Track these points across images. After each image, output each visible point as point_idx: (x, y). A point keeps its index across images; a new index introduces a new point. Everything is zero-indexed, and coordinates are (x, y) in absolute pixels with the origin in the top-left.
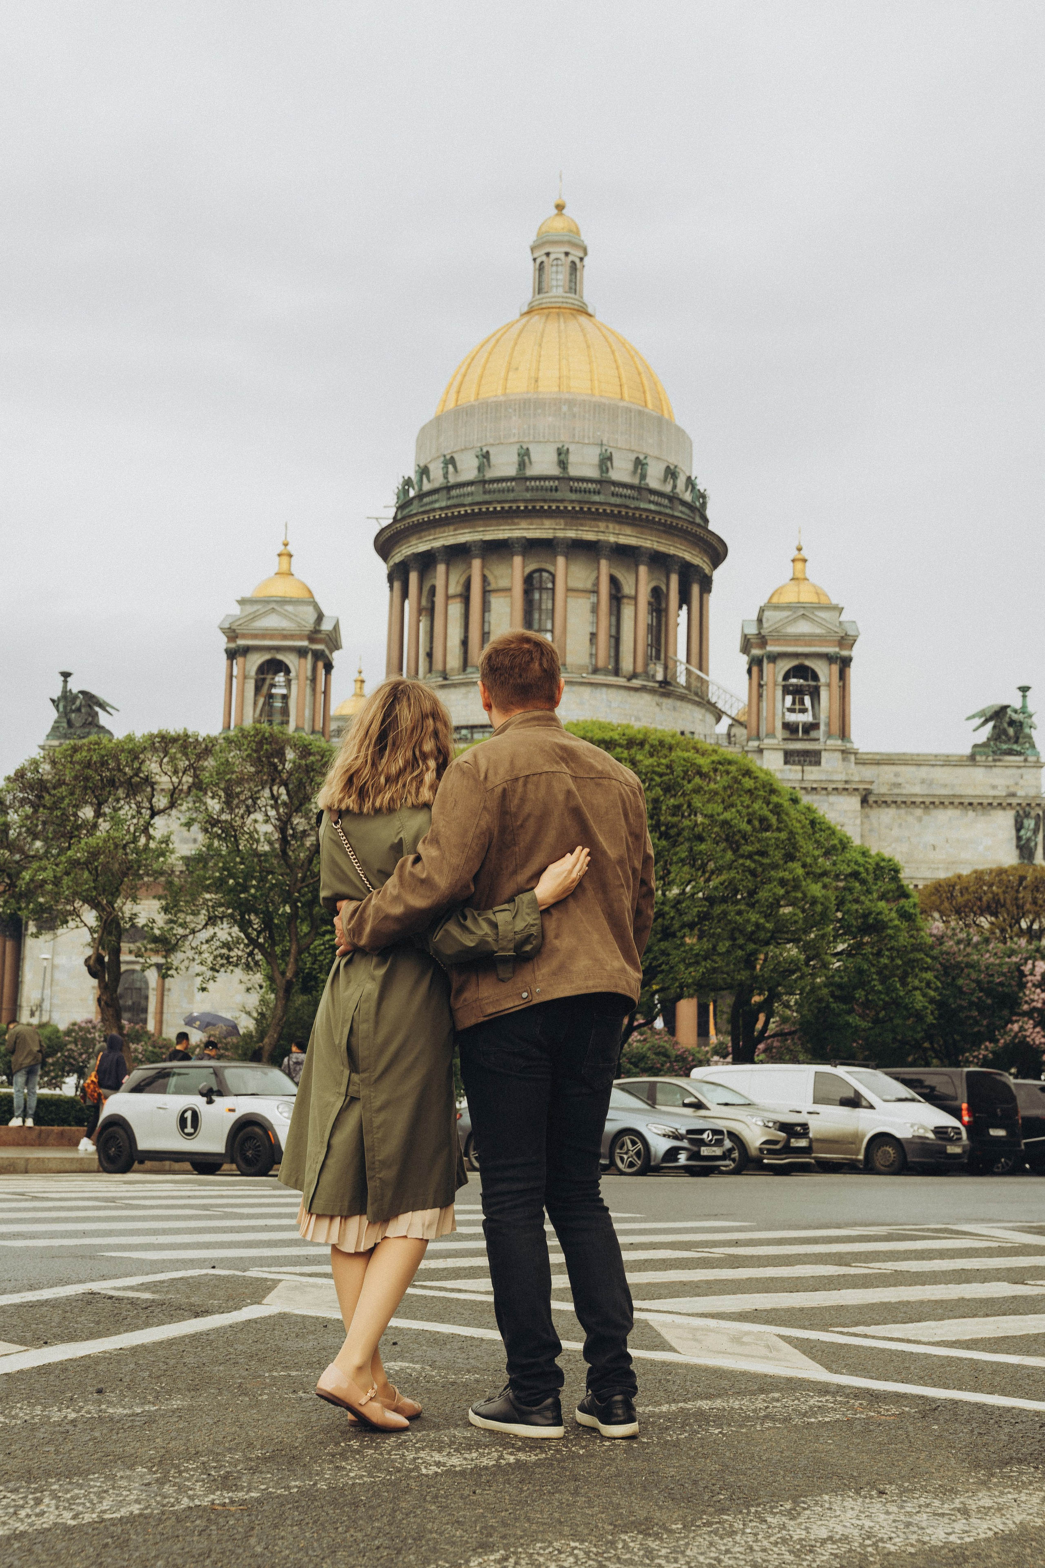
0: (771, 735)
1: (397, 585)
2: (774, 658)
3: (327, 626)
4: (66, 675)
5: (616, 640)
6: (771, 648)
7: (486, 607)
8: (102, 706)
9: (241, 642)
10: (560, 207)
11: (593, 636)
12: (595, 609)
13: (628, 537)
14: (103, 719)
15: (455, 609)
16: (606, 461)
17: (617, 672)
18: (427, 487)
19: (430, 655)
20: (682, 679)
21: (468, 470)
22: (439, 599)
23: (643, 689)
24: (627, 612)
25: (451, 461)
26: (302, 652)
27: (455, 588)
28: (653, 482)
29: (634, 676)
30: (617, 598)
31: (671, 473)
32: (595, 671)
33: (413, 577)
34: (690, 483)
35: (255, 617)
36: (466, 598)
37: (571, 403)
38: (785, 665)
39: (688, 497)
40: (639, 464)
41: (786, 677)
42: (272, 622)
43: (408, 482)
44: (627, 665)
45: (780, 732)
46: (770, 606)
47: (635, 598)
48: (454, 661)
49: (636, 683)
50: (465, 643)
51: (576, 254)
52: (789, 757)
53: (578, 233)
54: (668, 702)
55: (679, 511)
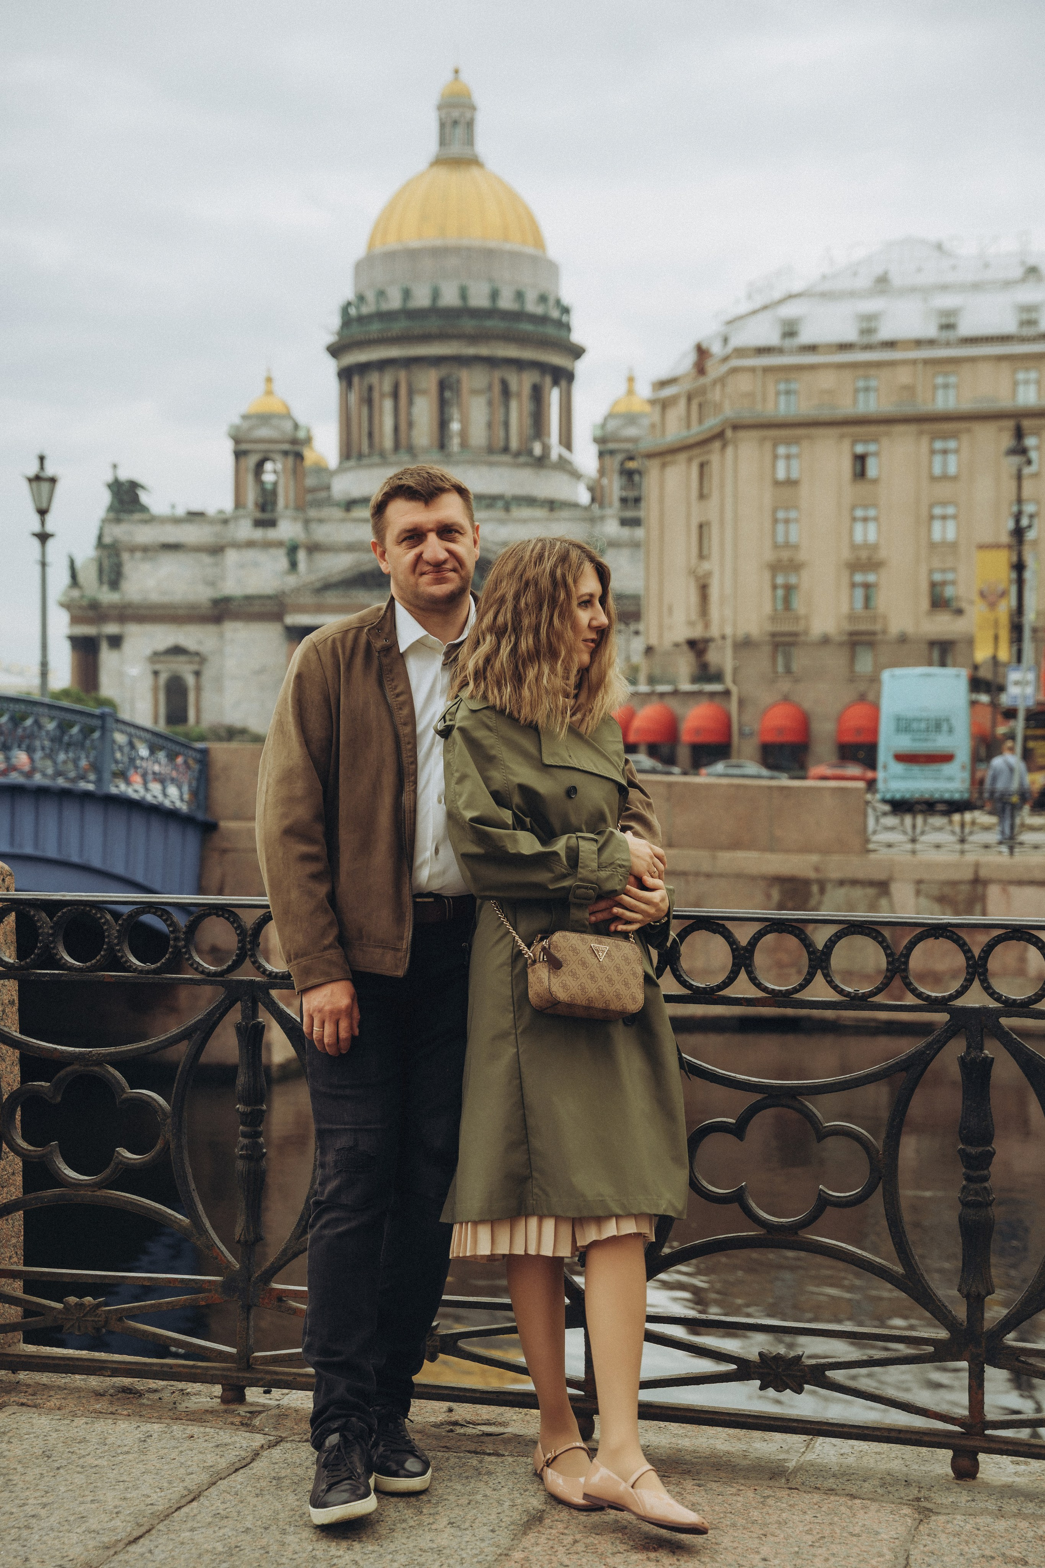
0: (611, 505)
1: (344, 383)
2: (612, 452)
3: (301, 434)
4: (115, 466)
5: (506, 424)
6: (611, 446)
7: (410, 403)
8: (142, 487)
9: (244, 447)
10: (456, 72)
11: (490, 425)
12: (490, 403)
13: (512, 352)
14: (144, 498)
15: (388, 404)
16: (495, 295)
17: (506, 450)
18: (365, 310)
19: (370, 435)
20: (554, 455)
21: (394, 302)
22: (376, 395)
23: (525, 465)
24: (514, 405)
25: (381, 294)
26: (286, 453)
27: (387, 387)
28: (532, 307)
29: (518, 454)
30: (506, 392)
31: (543, 299)
32: (490, 450)
33: (356, 380)
34: (558, 302)
35: (251, 428)
36: (395, 395)
37: (469, 249)
38: (619, 457)
39: (555, 314)
40: (520, 296)
41: (622, 464)
42: (264, 432)
43: (349, 304)
44: (514, 444)
45: (616, 504)
46: (610, 416)
47: (519, 395)
48: (388, 442)
49: (522, 459)
50: (396, 429)
51: (468, 115)
52: (624, 522)
53: (469, 96)
54: (543, 473)
55: (550, 331)
